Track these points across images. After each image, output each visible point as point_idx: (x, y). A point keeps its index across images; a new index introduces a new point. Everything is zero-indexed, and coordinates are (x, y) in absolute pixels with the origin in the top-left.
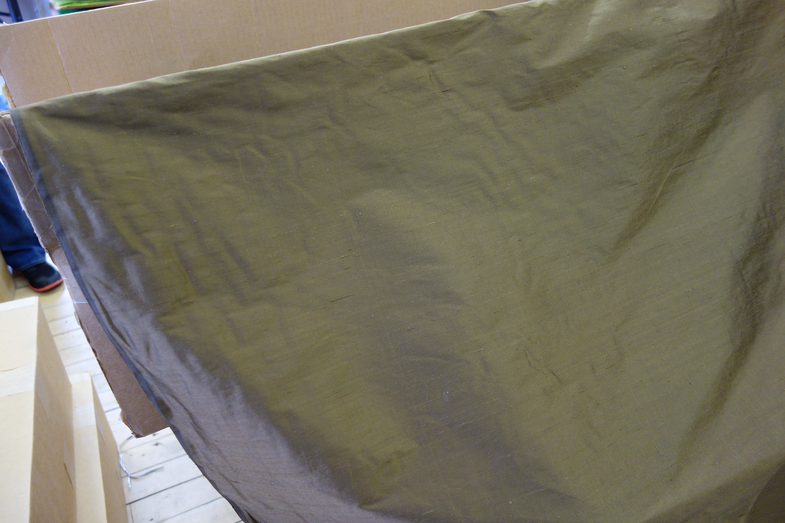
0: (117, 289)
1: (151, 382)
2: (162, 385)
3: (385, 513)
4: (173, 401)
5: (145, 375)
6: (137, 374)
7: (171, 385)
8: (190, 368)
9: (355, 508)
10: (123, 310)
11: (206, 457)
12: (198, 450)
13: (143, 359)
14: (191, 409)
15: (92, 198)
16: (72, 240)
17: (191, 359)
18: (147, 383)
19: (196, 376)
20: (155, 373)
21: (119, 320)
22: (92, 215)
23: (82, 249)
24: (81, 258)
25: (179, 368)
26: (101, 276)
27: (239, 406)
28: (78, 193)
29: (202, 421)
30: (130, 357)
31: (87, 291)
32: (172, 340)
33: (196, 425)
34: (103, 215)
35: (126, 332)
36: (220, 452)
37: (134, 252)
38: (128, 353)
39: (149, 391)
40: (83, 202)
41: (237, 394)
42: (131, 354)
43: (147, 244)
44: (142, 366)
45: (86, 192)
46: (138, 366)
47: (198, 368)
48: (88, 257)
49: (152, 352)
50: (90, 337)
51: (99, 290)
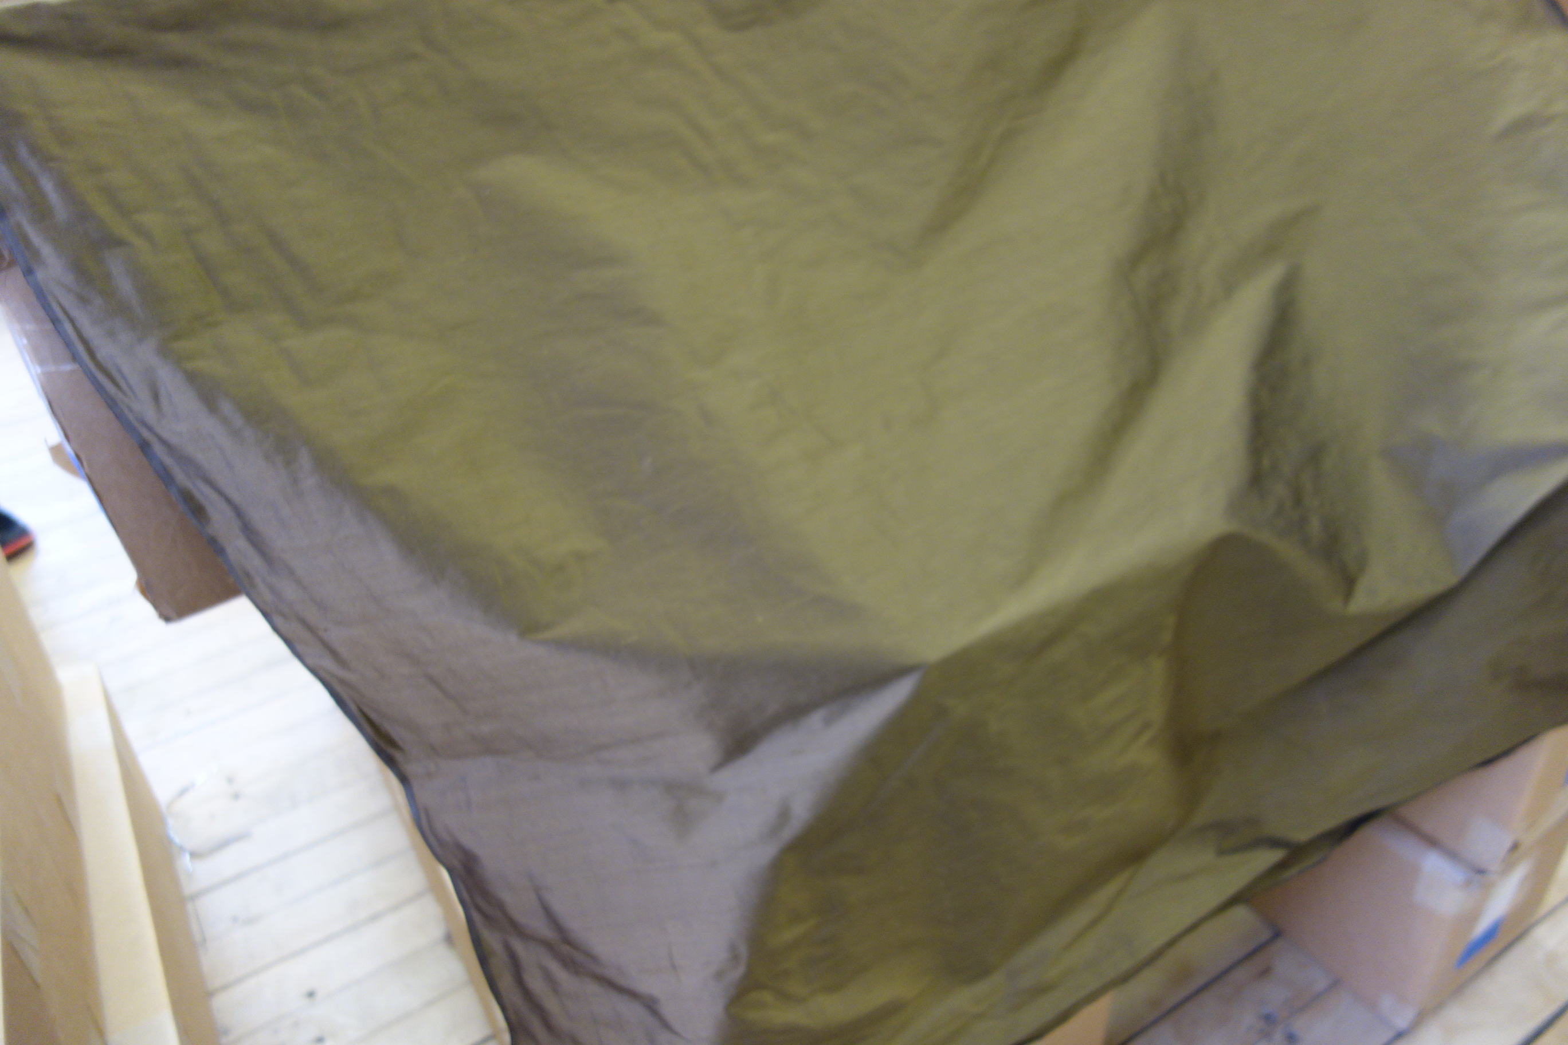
0: (98, 301)
1: (168, 461)
2: (186, 461)
3: (562, 645)
4: (207, 490)
5: (158, 449)
6: (144, 447)
7: (200, 457)
8: (225, 421)
9: (513, 638)
10: (111, 334)
11: (272, 589)
12: (258, 581)
13: (150, 415)
14: (236, 497)
15: (45, 159)
16: (19, 226)
17: (226, 407)
18: (162, 463)
19: (235, 434)
20: (173, 440)
21: (106, 350)
22: (48, 186)
23: (37, 239)
24: (36, 254)
25: (209, 424)
26: (69, 279)
27: (310, 481)
28: (23, 152)
29: (257, 516)
30: (131, 418)
31: (49, 305)
32: (192, 378)
33: (249, 531)
34: (64, 186)
35: (119, 370)
36: (291, 572)
37: (119, 243)
38: (126, 411)
39: (165, 477)
40: (32, 165)
41: (305, 460)
42: (131, 410)
43: (141, 231)
44: (150, 429)
45: (35, 150)
46: (146, 434)
47: (238, 421)
48: (46, 250)
49: (164, 401)
50: (69, 433)
51: (68, 301)
